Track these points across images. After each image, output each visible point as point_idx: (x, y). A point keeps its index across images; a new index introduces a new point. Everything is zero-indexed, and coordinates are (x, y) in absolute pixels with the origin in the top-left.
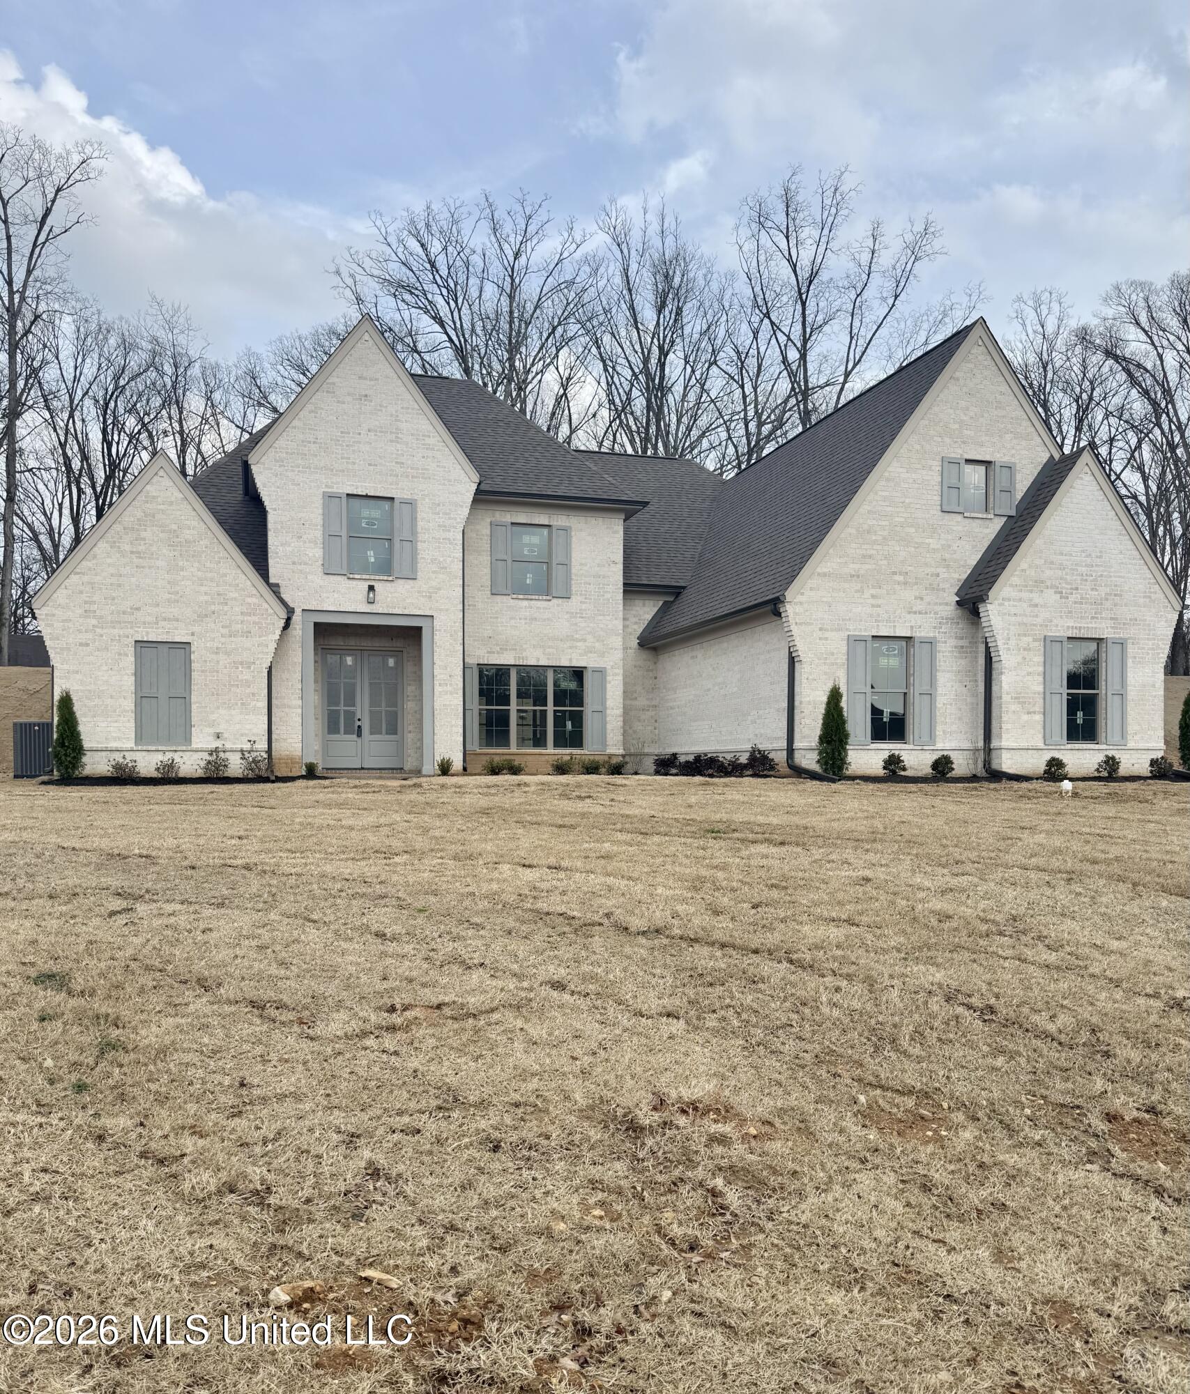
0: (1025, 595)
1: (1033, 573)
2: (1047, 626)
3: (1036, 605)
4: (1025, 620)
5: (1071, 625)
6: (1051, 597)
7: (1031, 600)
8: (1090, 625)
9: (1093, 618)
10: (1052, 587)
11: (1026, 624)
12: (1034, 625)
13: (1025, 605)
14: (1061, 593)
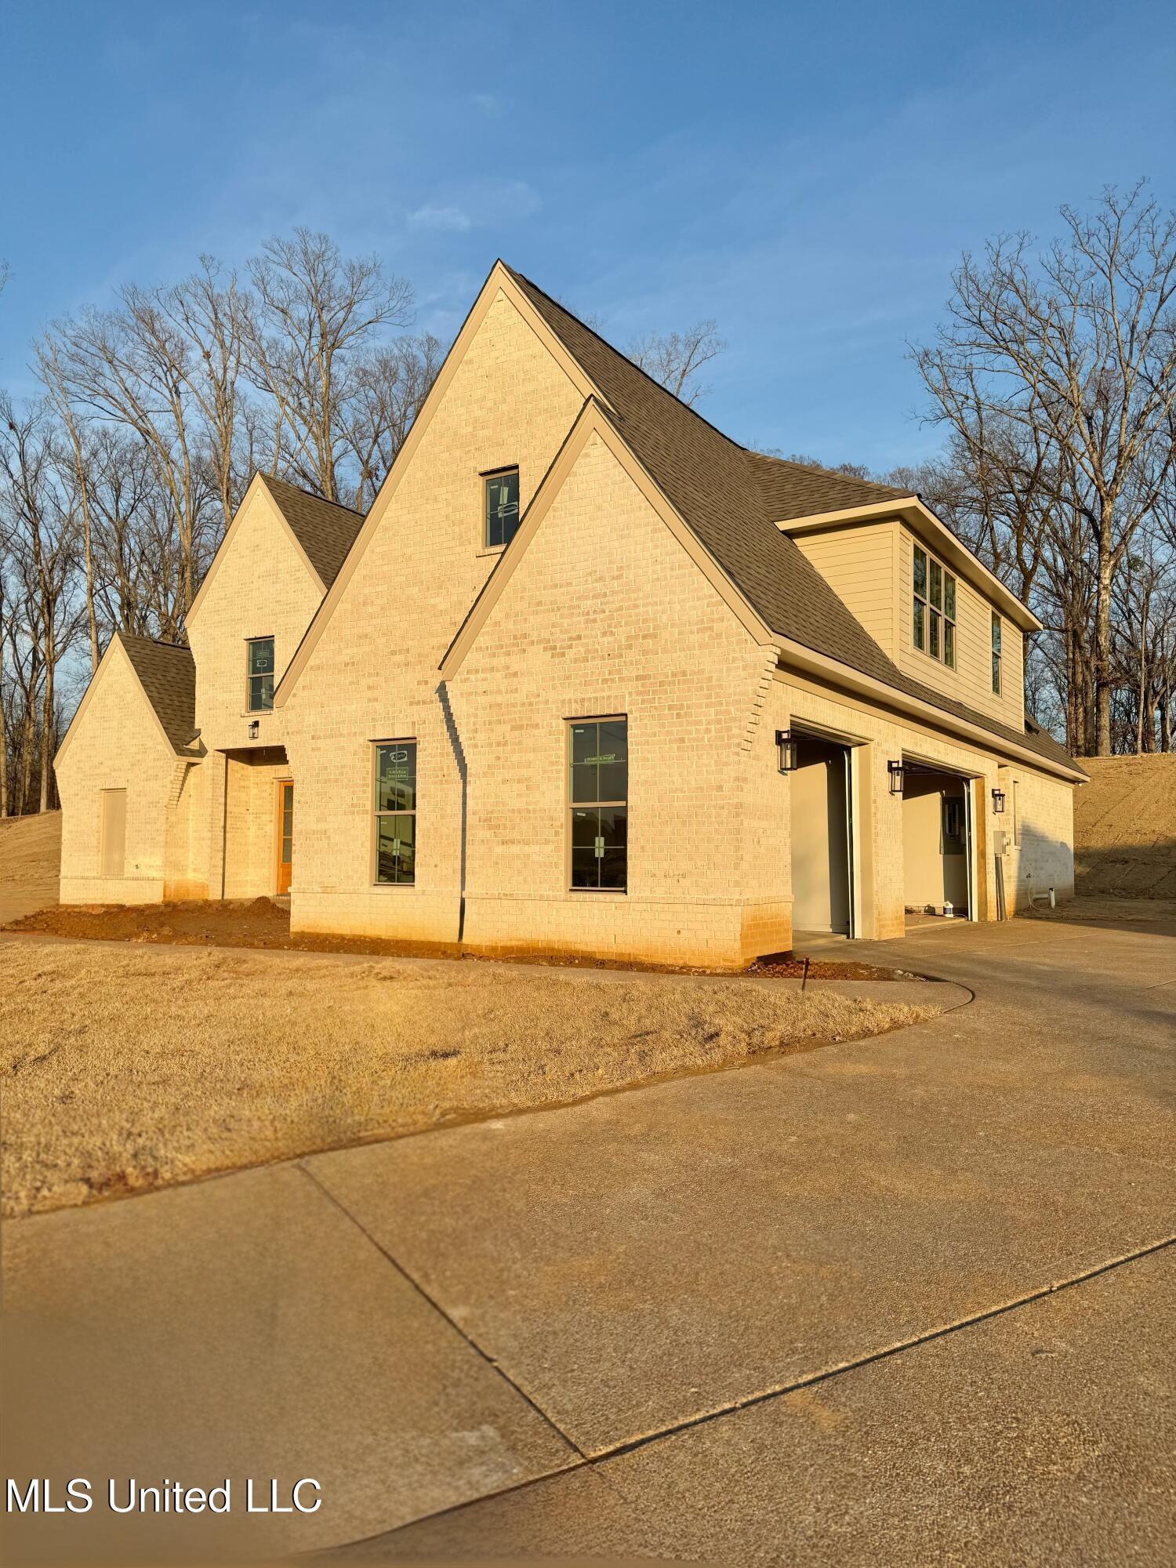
0: (501, 661)
1: (511, 626)
2: (531, 704)
3: (515, 674)
4: (499, 699)
5: (566, 697)
6: (538, 657)
7: (508, 668)
8: (598, 695)
9: (605, 681)
10: (539, 642)
11: (500, 705)
12: (514, 705)
13: (498, 675)
14: (555, 648)
